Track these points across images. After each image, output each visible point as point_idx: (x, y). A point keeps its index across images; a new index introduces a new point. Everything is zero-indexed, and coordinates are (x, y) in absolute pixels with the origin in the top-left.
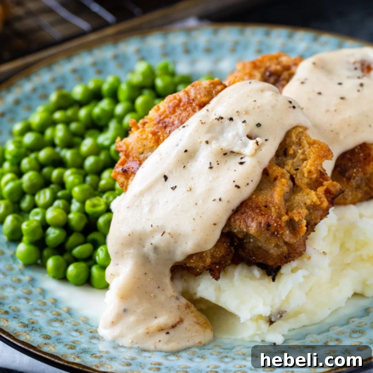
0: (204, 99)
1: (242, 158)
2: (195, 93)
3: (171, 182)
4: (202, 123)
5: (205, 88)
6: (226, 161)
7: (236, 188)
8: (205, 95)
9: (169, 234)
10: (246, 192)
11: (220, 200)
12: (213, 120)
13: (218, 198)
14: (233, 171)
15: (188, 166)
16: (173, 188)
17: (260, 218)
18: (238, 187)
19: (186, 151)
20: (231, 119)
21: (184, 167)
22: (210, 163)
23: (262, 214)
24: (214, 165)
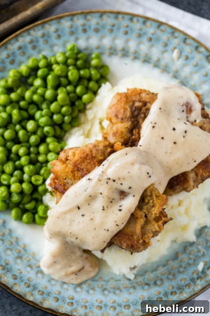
0: (101, 158)
1: (120, 206)
2: (96, 153)
3: (81, 212)
4: (99, 180)
5: (101, 150)
6: (112, 206)
7: (117, 226)
8: (101, 155)
9: (80, 240)
10: (121, 227)
11: (108, 230)
12: (105, 179)
13: (106, 229)
14: (115, 214)
15: (91, 204)
16: (83, 215)
17: (128, 242)
18: (117, 225)
19: (90, 196)
20: (114, 181)
21: (89, 204)
22: (103, 207)
23: (129, 240)
24: (105, 208)
